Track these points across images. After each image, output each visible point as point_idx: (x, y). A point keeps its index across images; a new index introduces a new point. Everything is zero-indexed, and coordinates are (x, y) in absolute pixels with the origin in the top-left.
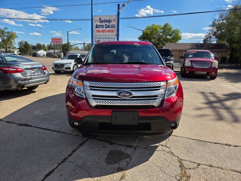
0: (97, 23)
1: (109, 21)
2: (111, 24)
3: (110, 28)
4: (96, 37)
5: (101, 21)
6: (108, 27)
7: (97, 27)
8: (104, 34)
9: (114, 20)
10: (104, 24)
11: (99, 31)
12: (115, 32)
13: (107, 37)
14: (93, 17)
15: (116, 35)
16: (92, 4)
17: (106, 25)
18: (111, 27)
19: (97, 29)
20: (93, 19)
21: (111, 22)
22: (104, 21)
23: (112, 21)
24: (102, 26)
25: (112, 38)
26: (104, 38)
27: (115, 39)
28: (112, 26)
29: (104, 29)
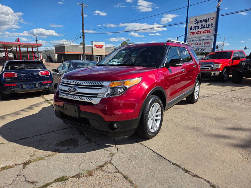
0: (191, 25)
1: (206, 20)
2: (208, 23)
3: (207, 28)
4: (189, 40)
5: (197, 21)
6: (205, 27)
7: (192, 29)
8: (199, 35)
9: (212, 19)
10: (199, 24)
11: (193, 33)
12: (213, 32)
13: (202, 38)
14: (188, 19)
15: (213, 34)
16: (188, 7)
17: (202, 25)
18: (207, 26)
19: (191, 31)
20: (188, 22)
21: (208, 21)
22: (201, 21)
23: (210, 19)
24: (197, 28)
25: (208, 39)
26: (198, 39)
27: (211, 39)
28: (209, 26)
29: (200, 30)
